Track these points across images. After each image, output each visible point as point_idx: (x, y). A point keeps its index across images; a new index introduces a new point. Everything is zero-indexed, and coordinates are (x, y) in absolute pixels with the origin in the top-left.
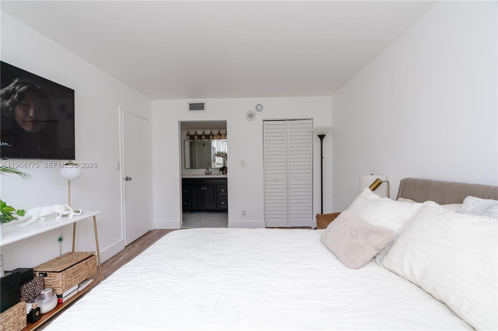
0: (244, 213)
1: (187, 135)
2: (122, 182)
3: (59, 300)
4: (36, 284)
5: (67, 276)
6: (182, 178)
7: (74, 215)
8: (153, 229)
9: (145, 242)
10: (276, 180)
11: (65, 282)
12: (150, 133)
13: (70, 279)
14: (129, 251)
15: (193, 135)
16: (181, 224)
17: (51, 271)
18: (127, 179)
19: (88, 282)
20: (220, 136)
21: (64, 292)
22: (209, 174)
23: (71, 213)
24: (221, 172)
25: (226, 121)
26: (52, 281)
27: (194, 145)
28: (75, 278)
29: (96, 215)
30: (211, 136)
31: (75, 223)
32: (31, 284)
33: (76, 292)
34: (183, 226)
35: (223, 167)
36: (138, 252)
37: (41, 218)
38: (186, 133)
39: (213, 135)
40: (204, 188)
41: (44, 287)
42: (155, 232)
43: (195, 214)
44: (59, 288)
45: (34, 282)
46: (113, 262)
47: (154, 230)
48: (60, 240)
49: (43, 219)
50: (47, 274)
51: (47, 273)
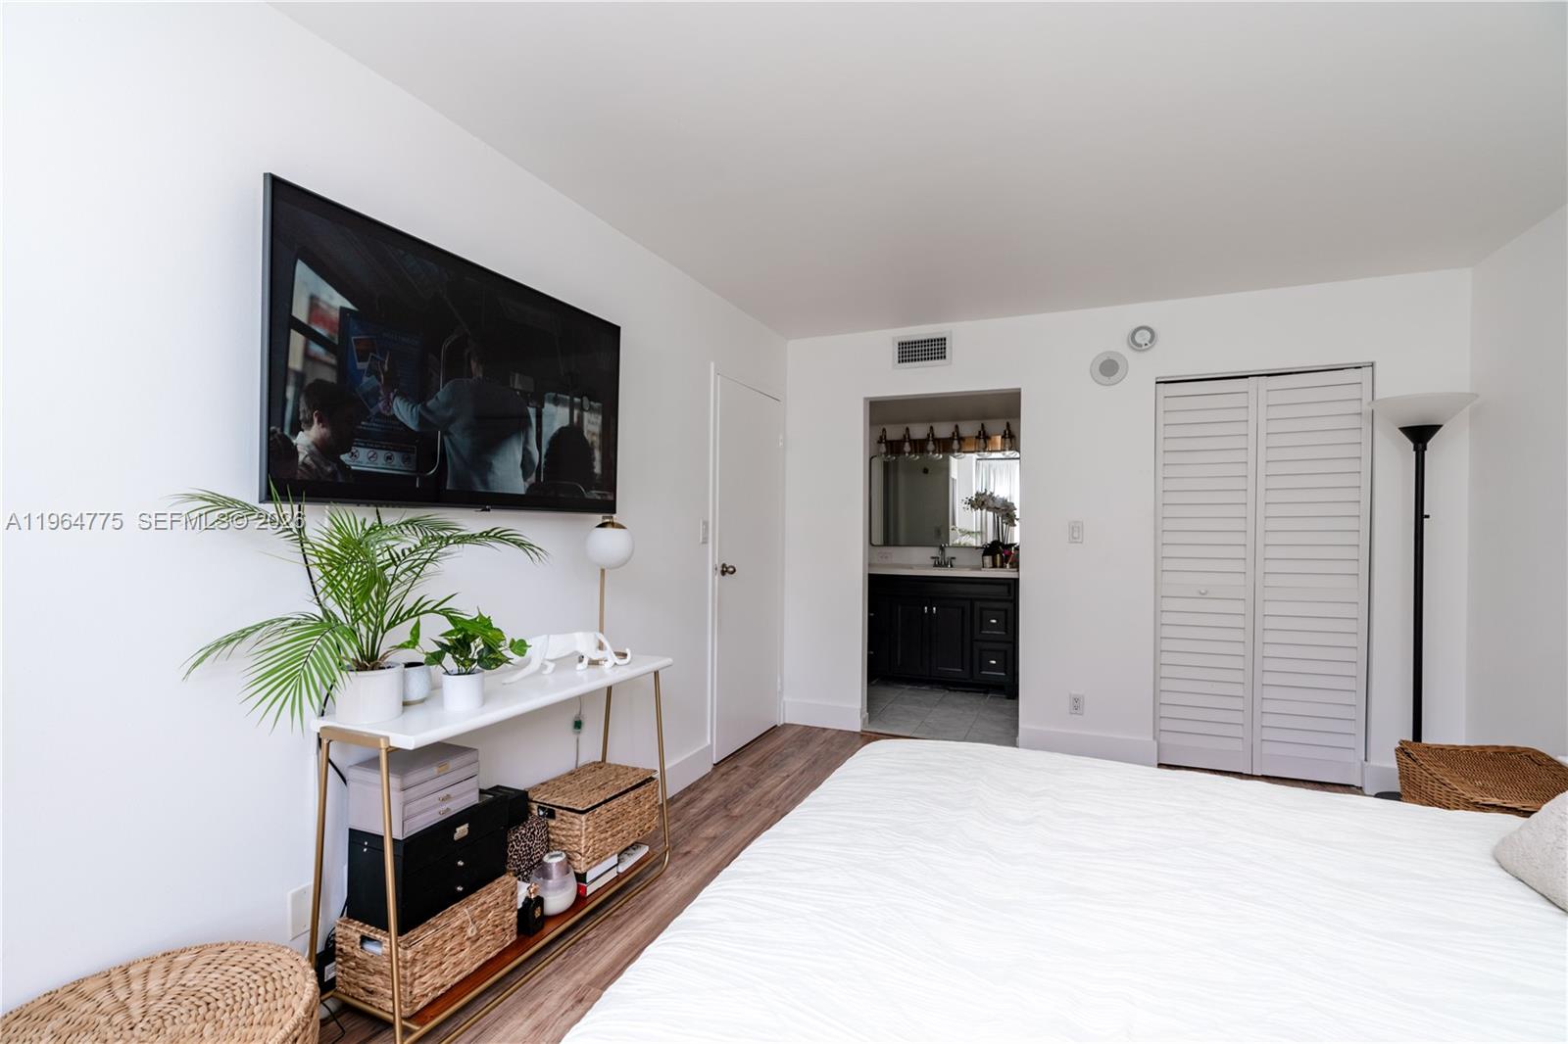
0: (1077, 704)
1: (880, 442)
2: (712, 578)
3: (579, 888)
4: (533, 833)
5: (597, 826)
6: (870, 575)
7: (616, 664)
8: (782, 723)
9: (764, 760)
10: (1203, 596)
11: (592, 841)
12: (781, 437)
13: (603, 836)
14: (726, 780)
15: (897, 441)
16: (864, 716)
17: (565, 806)
18: (725, 570)
19: (637, 851)
20: (985, 442)
21: (590, 868)
22: (946, 565)
23: (609, 658)
24: (988, 559)
25: (1020, 389)
26: (564, 833)
27: (896, 471)
28: (612, 836)
29: (662, 668)
30: (956, 442)
31: (609, 689)
32: (524, 832)
33: (613, 874)
34: (869, 722)
35: (993, 542)
36: (748, 784)
37: (547, 663)
38: (878, 434)
39: (961, 439)
40: (930, 610)
41: (548, 845)
42: (789, 734)
43: (899, 691)
44: (580, 854)
45: (530, 829)
46: (688, 804)
47: (785, 726)
48: (578, 725)
49: (551, 666)
50: (554, 811)
51: (556, 809)
